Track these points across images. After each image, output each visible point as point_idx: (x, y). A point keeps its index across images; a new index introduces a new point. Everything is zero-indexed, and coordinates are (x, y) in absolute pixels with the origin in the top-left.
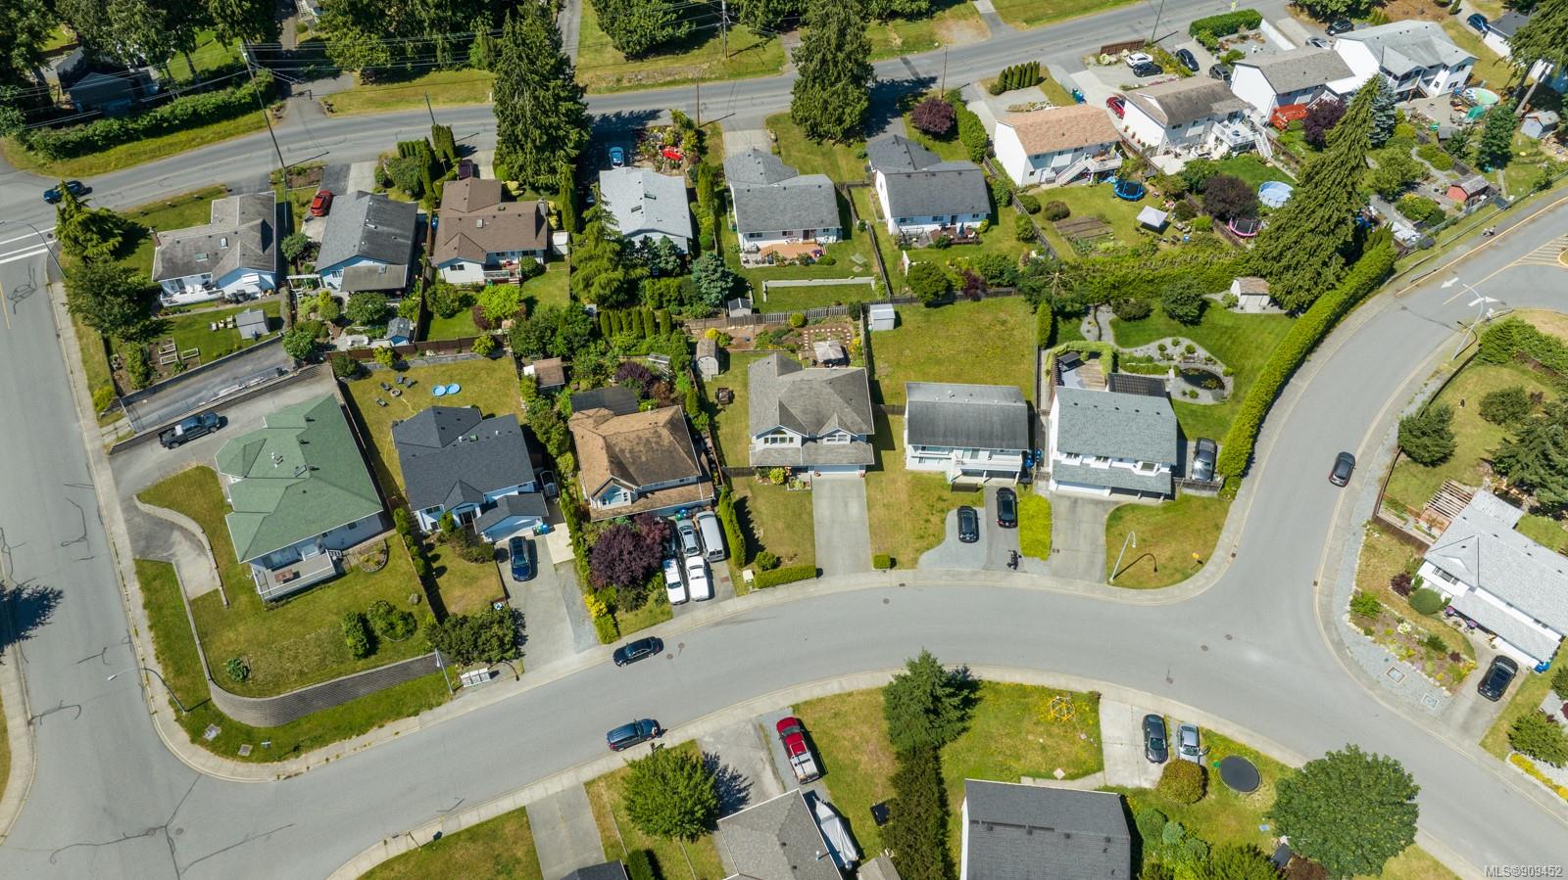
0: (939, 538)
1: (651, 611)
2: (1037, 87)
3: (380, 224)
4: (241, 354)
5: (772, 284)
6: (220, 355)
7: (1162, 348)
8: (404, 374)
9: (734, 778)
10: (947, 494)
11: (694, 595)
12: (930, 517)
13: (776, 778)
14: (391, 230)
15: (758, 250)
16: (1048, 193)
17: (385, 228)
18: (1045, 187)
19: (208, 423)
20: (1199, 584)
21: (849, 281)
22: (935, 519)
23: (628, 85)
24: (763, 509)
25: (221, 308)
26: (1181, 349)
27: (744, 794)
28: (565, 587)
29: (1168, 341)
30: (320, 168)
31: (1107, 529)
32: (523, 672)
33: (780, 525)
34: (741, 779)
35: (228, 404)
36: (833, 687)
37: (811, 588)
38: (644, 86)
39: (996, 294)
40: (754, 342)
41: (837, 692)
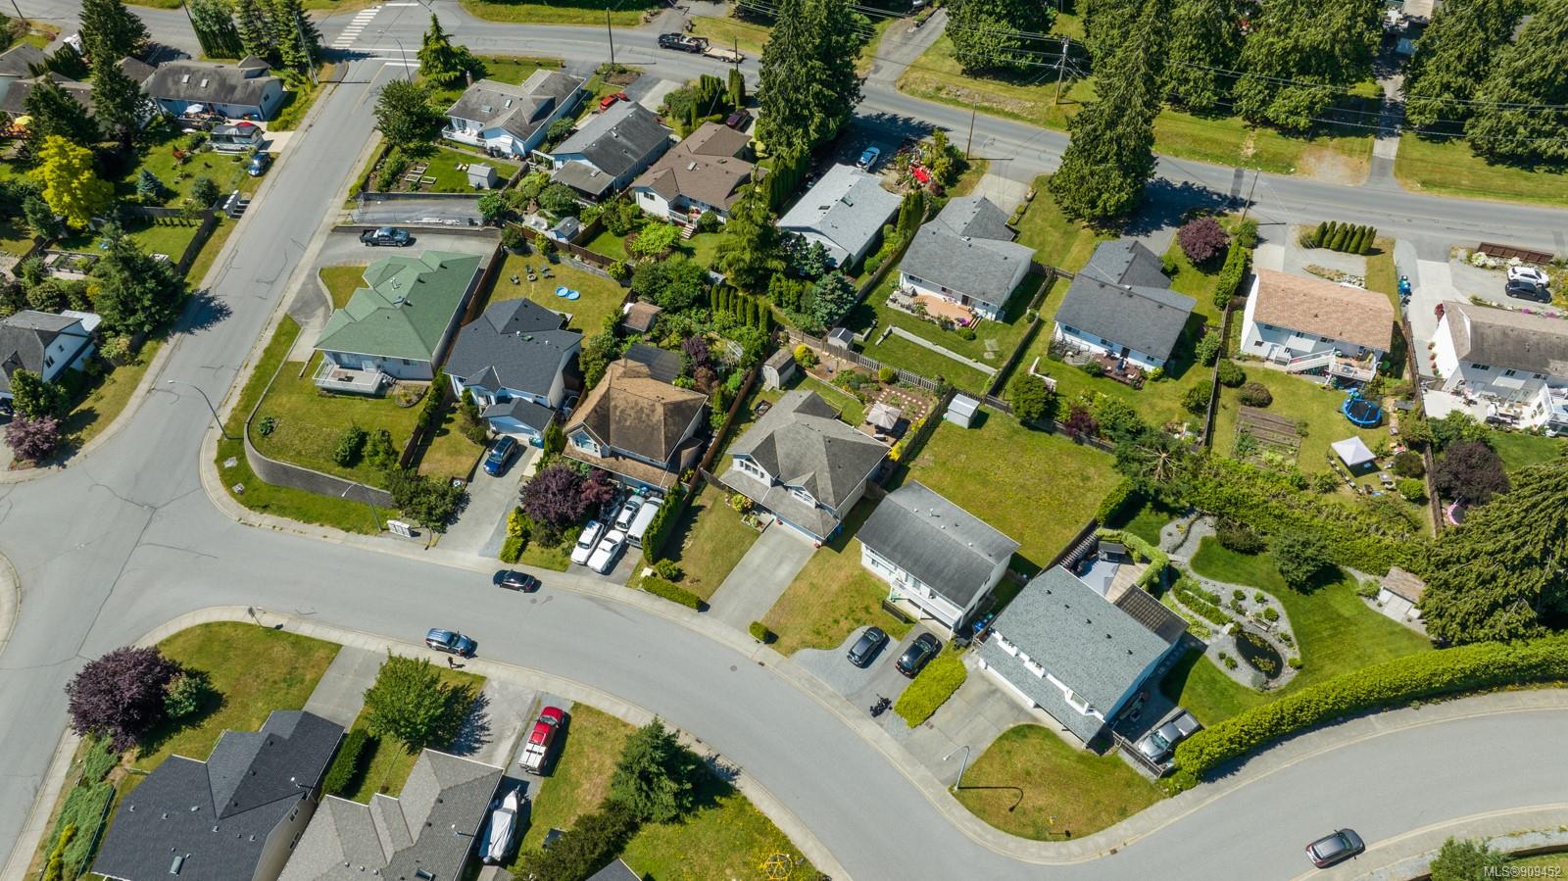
0: (833, 643)
1: (553, 556)
2: (1364, 258)
3: (624, 136)
4: (460, 197)
5: (897, 331)
6: (445, 191)
7: (1240, 596)
10: (877, 608)
11: (592, 563)
12: (842, 619)
13: (511, 751)
14: (629, 144)
15: (914, 294)
16: (1268, 373)
18: (1269, 365)
19: (398, 238)
20: (1044, 853)
21: (970, 363)
22: (844, 624)
23: (944, 96)
24: (707, 526)
26: (1260, 608)
27: (477, 745)
29: (1251, 592)
30: (638, 74)
31: (1001, 738)
32: (434, 545)
33: (708, 547)
34: (486, 732)
35: (424, 231)
36: (619, 709)
37: (686, 616)
39: (1100, 446)
40: (834, 376)
41: (619, 716)
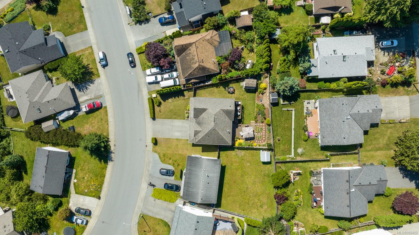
0: (163, 161)
1: (146, 64)
5: (293, 112)
9: (87, 88)
11: (147, 78)
12: (172, 160)
13: (86, 100)
21: (293, 146)
22: (170, 161)
24: (179, 102)
27: (82, 91)
28: (157, 36)
31: (161, 220)
32: (130, 25)
33: (172, 107)
34: (86, 90)
36: (111, 119)
39: (277, 208)
40: (260, 103)
41: (109, 120)
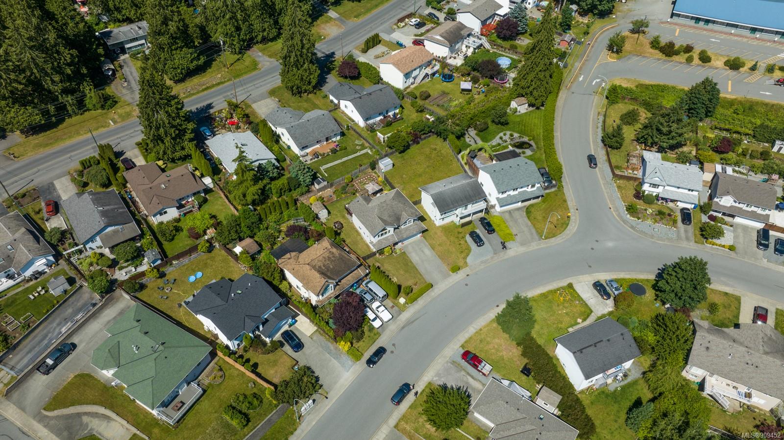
0: (469, 250)
1: (369, 337)
2: (380, 45)
3: (104, 206)
4: (61, 305)
5: (325, 167)
7: (501, 138)
8: (166, 278)
9: (459, 389)
10: (461, 230)
11: (385, 320)
12: (460, 242)
13: (475, 380)
15: (309, 153)
16: (416, 88)
17: (108, 207)
18: (412, 86)
19: (66, 350)
20: (573, 226)
21: (358, 154)
22: (462, 242)
24: (389, 268)
25: (27, 285)
26: (508, 136)
28: (321, 345)
29: (501, 134)
31: (528, 218)
32: (327, 393)
33: (402, 272)
35: (70, 336)
37: (432, 294)
38: (193, 94)
39: (425, 138)
40: (334, 196)
41: (475, 331)
